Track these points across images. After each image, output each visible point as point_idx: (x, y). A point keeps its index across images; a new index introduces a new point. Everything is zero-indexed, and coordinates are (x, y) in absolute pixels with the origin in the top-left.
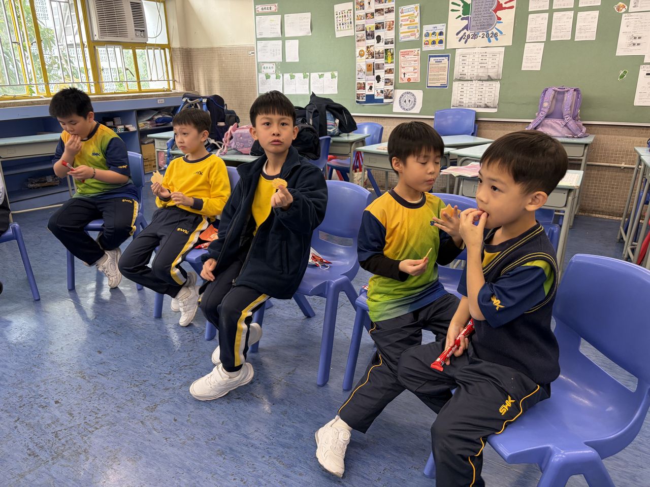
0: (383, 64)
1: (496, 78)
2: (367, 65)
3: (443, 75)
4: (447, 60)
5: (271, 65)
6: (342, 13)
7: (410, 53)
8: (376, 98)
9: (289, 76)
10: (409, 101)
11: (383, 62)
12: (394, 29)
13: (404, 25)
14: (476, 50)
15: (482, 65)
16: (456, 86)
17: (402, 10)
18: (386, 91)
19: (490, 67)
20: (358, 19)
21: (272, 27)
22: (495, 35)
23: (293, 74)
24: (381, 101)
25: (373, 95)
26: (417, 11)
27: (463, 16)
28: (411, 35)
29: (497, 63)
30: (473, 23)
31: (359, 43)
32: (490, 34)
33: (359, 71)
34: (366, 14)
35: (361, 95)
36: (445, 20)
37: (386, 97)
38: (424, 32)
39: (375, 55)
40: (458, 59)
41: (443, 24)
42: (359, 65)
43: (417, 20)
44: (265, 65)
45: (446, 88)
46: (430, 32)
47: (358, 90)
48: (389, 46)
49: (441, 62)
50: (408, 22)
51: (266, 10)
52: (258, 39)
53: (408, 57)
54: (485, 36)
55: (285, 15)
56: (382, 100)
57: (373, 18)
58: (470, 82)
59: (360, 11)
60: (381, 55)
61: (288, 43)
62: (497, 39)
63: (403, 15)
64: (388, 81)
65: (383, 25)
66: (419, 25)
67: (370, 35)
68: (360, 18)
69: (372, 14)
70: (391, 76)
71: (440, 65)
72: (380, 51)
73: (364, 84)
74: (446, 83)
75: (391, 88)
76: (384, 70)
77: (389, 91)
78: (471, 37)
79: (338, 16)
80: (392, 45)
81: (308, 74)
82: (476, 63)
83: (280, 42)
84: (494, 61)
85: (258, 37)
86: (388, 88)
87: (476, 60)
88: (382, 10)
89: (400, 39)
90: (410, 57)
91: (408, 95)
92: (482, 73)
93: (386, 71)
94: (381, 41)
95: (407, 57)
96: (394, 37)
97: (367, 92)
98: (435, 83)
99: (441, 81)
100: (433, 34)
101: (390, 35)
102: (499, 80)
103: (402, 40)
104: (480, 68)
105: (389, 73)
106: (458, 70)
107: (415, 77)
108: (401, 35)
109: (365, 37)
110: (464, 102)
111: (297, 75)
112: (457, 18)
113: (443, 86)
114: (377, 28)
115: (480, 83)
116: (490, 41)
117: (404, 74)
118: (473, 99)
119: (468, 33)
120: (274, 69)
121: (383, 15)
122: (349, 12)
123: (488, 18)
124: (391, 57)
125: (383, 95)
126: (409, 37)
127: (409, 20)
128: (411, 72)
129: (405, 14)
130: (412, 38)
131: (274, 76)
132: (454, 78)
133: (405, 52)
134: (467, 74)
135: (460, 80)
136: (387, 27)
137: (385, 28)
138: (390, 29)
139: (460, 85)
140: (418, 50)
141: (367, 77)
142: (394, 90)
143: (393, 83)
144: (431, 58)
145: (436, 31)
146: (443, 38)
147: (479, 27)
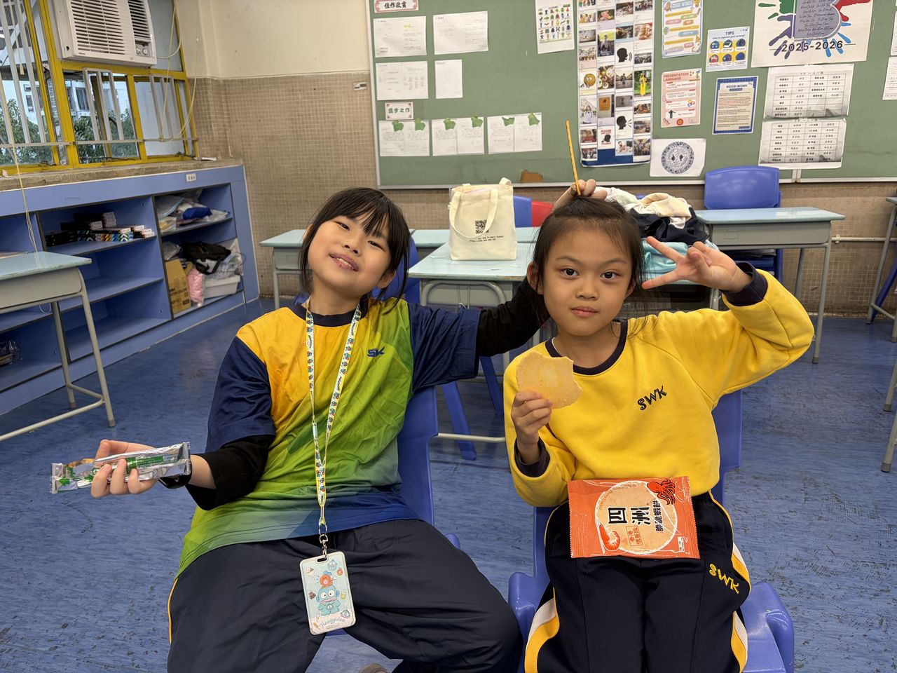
0: (631, 97)
1: (839, 113)
2: (600, 99)
3: (744, 111)
4: (752, 86)
5: (405, 106)
6: (552, 12)
7: (682, 77)
8: (617, 154)
9: (444, 125)
10: (681, 157)
11: (631, 94)
12: (653, 36)
13: (672, 30)
14: (806, 69)
15: (817, 93)
16: (767, 127)
17: (669, 4)
18: (638, 142)
19: (829, 95)
20: (583, 22)
21: (409, 37)
22: (838, 45)
23: (452, 120)
24: (629, 159)
25: (613, 151)
26: (697, 6)
27: (780, 15)
28: (685, 47)
29: (841, 89)
30: (800, 26)
31: (584, 63)
32: (829, 43)
33: (583, 110)
34: (599, 13)
35: (589, 151)
36: (749, 21)
37: (638, 152)
38: (710, 41)
39: (615, 83)
40: (772, 84)
41: (745, 28)
42: (585, 100)
43: (698, 21)
44: (393, 106)
45: (750, 134)
46: (722, 41)
47: (583, 142)
48: (642, 67)
49: (741, 89)
50: (681, 25)
51: (395, 8)
52: (376, 61)
53: (680, 83)
54: (821, 46)
55: (435, 17)
56: (631, 157)
57: (613, 18)
58: (794, 121)
59: (587, 7)
60: (627, 82)
61: (439, 66)
62: (841, 52)
63: (669, 12)
64: (639, 125)
65: (632, 31)
66: (700, 30)
67: (605, 49)
68: (587, 19)
69: (611, 12)
70: (646, 117)
71: (739, 95)
72: (626, 76)
73: (595, 132)
74: (749, 125)
75: (645, 136)
76: (632, 108)
77: (643, 142)
78: (796, 48)
79: (544, 16)
80: (649, 64)
81: (482, 118)
82: (807, 90)
83: (424, 65)
84: (835, 86)
85: (376, 56)
86: (640, 138)
87: (806, 84)
88: (631, 4)
89: (663, 53)
90: (684, 83)
91: (679, 147)
92: (815, 105)
93: (635, 109)
94: (628, 58)
95: (676, 83)
96: (652, 51)
97: (600, 145)
98: (728, 125)
99: (740, 122)
100: (726, 43)
101: (647, 47)
102: (845, 116)
103: (668, 55)
104: (812, 97)
105: (641, 112)
106: (771, 103)
107: (692, 116)
108: (666, 47)
109: (595, 52)
110: (783, 154)
111: (458, 121)
112: (769, 18)
113: (745, 130)
114: (620, 36)
115: (813, 121)
116: (829, 54)
117: (671, 112)
118: (800, 148)
119: (790, 41)
120: (411, 113)
121: (632, 13)
122: (565, 9)
123: (826, 17)
124: (645, 84)
125: (632, 149)
126: (681, 49)
127: (683, 21)
128: (685, 109)
129: (673, 11)
130: (688, 51)
131: (413, 124)
132: (765, 116)
133: (672, 76)
134: (788, 108)
135: (775, 119)
136: (640, 34)
137: (636, 36)
138: (645, 37)
139: (776, 126)
140: (698, 72)
141: (600, 120)
142: (652, 141)
143: (649, 128)
144: (721, 85)
145: (731, 39)
146: (745, 49)
147: (811, 32)
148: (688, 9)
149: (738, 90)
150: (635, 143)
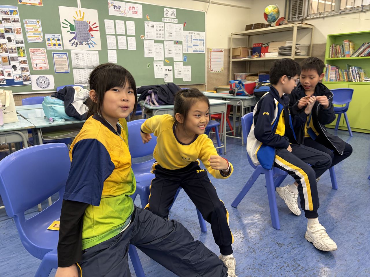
0: (17, 57)
2: (2, 58)
3: (65, 65)
4: (66, 56)
7: (38, 50)
8: (15, 81)
10: (45, 82)
12: (22, 33)
13: (30, 32)
14: (83, 51)
15: (89, 60)
16: (75, 71)
17: (27, 21)
19: (93, 61)
24: (21, 83)
25: (13, 80)
26: (39, 24)
28: (37, 39)
29: (96, 59)
35: (1, 80)
36: (60, 32)
37: (25, 80)
38: (46, 38)
39: (8, 51)
40: (73, 56)
41: (59, 35)
43: (40, 30)
45: (69, 73)
46: (51, 39)
48: (20, 45)
49: (62, 57)
50: (33, 30)
53: (37, 53)
54: (87, 44)
58: (83, 69)
60: (14, 51)
62: (93, 47)
63: (27, 25)
64: (23, 69)
65: (12, 30)
66: (42, 33)
67: (1, 36)
70: (26, 66)
71: (62, 59)
72: (13, 48)
73: (2, 71)
74: (68, 70)
75: (28, 74)
76: (18, 62)
77: (27, 76)
78: (79, 44)
80: (23, 44)
82: (85, 59)
84: (94, 58)
86: (25, 74)
87: (85, 57)
88: (9, 19)
90: (39, 53)
91: (43, 78)
92: (89, 64)
93: (20, 62)
94: (12, 41)
96: (23, 39)
97: (6, 77)
99: (64, 69)
100: (53, 39)
101: (20, 37)
103: (30, 41)
104: (87, 61)
105: (23, 64)
106: (74, 62)
107: (46, 66)
108: (29, 39)
110: (82, 81)
113: (67, 72)
114: (6, 31)
115: (89, 69)
116: (90, 47)
117: (36, 64)
121: (10, 23)
124: (22, 52)
125: (22, 79)
126: (35, 40)
127: (34, 29)
128: (42, 63)
129: (29, 25)
130: (38, 41)
132: (73, 67)
133: (34, 50)
134: (80, 65)
135: (77, 68)
136: (16, 32)
137: (14, 32)
138: (19, 33)
139: (78, 71)
140: (44, 49)
141: (4, 66)
142: (31, 75)
143: (28, 70)
144: (54, 55)
145: (55, 38)
146: (60, 42)
147: (82, 39)
148: (35, 24)
149: (61, 57)
150: (23, 76)
